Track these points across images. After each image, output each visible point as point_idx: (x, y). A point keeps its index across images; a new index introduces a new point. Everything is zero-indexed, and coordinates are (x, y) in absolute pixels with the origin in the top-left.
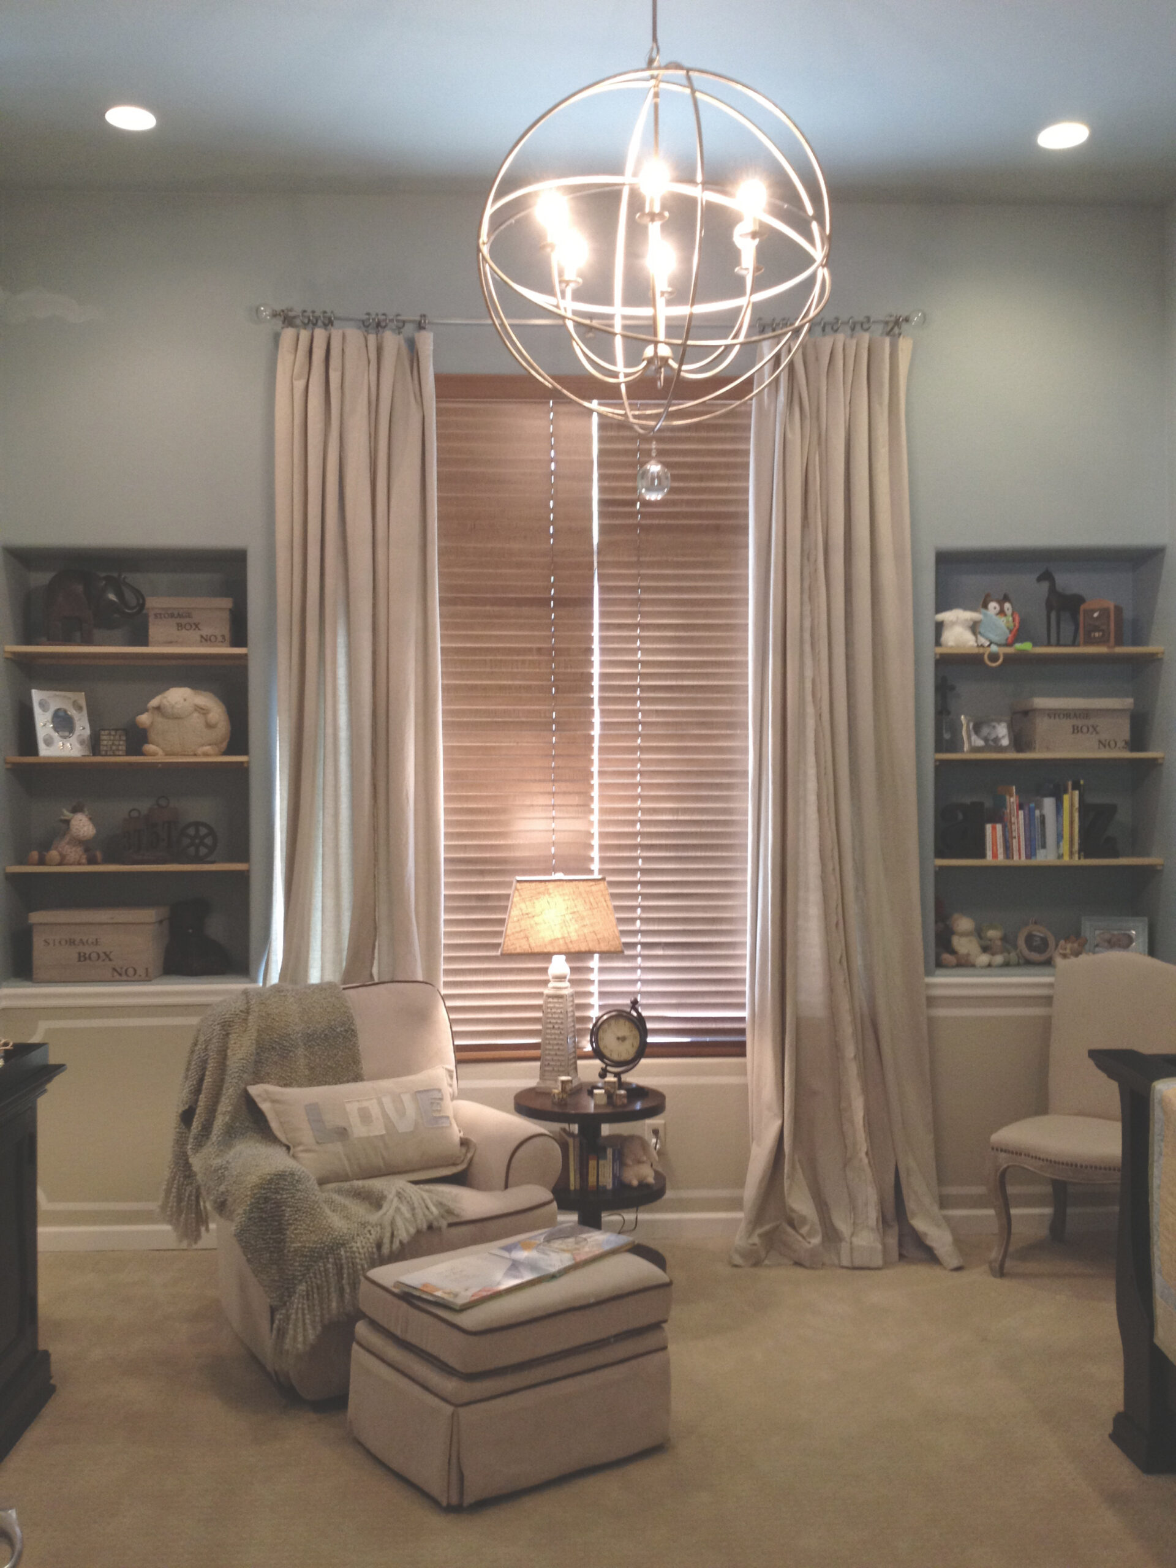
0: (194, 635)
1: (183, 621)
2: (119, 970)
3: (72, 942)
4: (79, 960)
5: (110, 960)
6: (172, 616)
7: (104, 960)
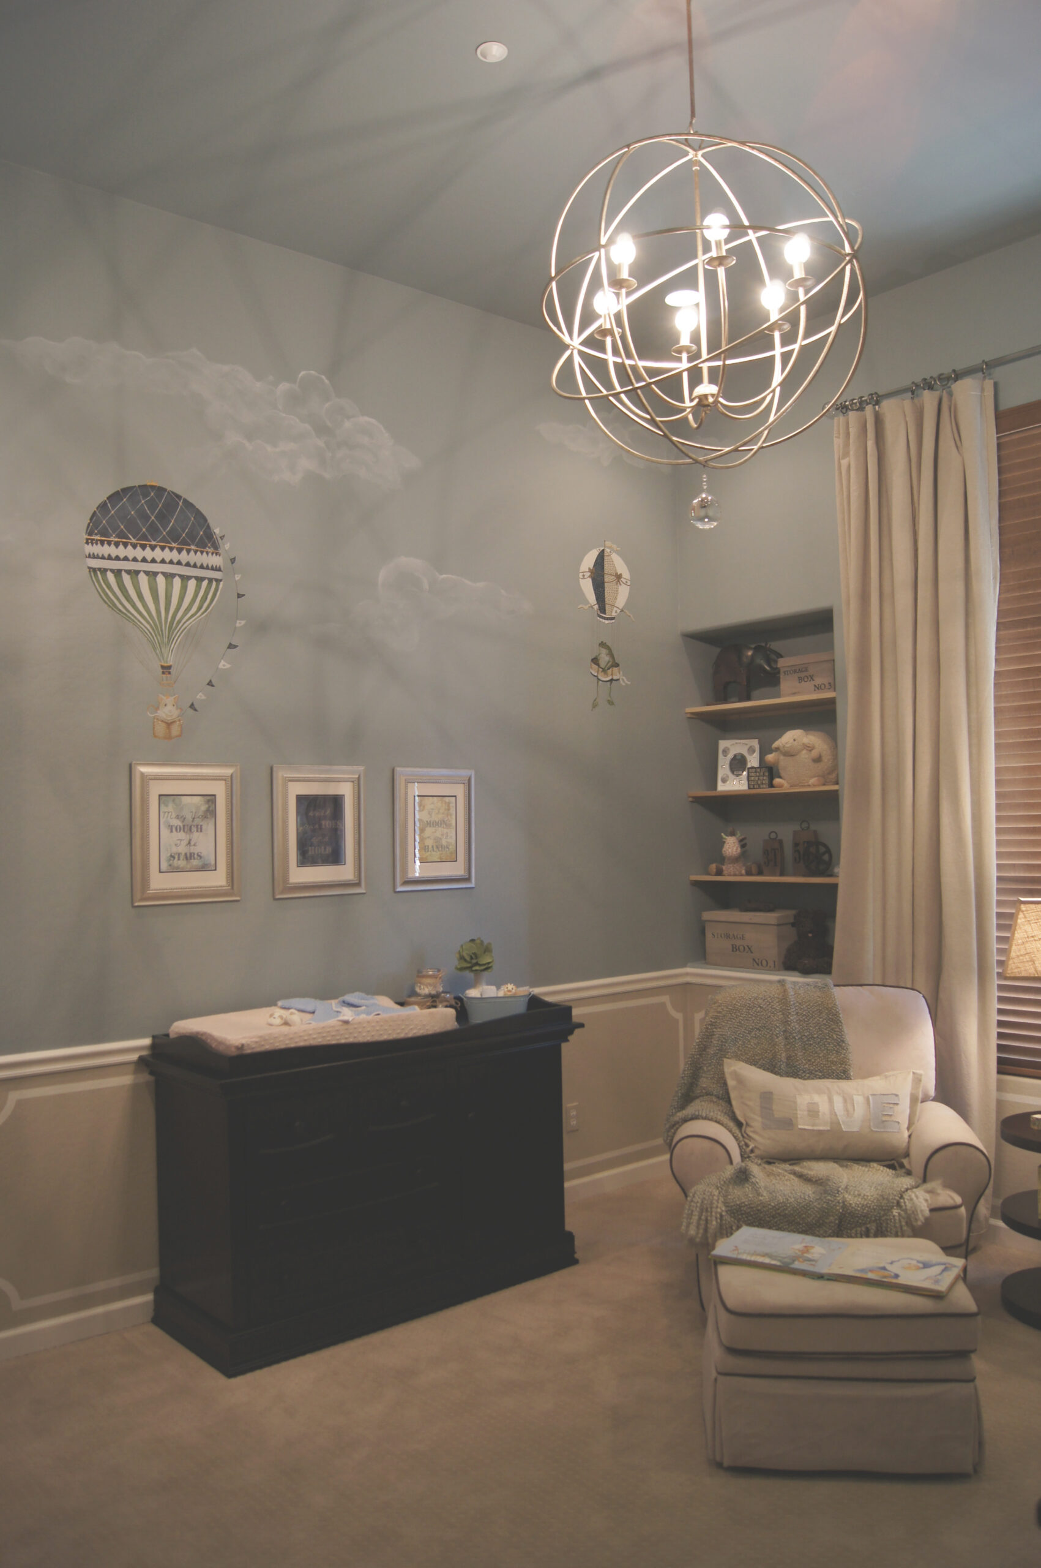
0: (809, 685)
1: (802, 675)
2: (757, 961)
3: (728, 936)
4: (733, 951)
5: (752, 952)
6: (795, 672)
7: (747, 952)
